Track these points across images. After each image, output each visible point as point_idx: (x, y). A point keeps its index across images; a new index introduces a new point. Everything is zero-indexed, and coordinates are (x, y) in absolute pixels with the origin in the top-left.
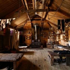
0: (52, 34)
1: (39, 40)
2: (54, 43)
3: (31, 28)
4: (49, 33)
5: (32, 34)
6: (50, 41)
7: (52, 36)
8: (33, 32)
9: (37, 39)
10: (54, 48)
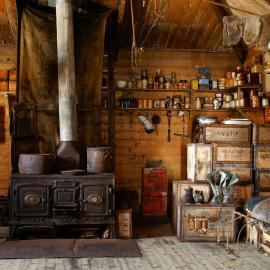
0: (231, 91)
1: (94, 155)
2: (249, 189)
3: (12, 21)
4: (204, 81)
5: (24, 84)
6: (215, 162)
7: (233, 113)
8: (35, 69)
9: (79, 144)
10: (253, 235)
